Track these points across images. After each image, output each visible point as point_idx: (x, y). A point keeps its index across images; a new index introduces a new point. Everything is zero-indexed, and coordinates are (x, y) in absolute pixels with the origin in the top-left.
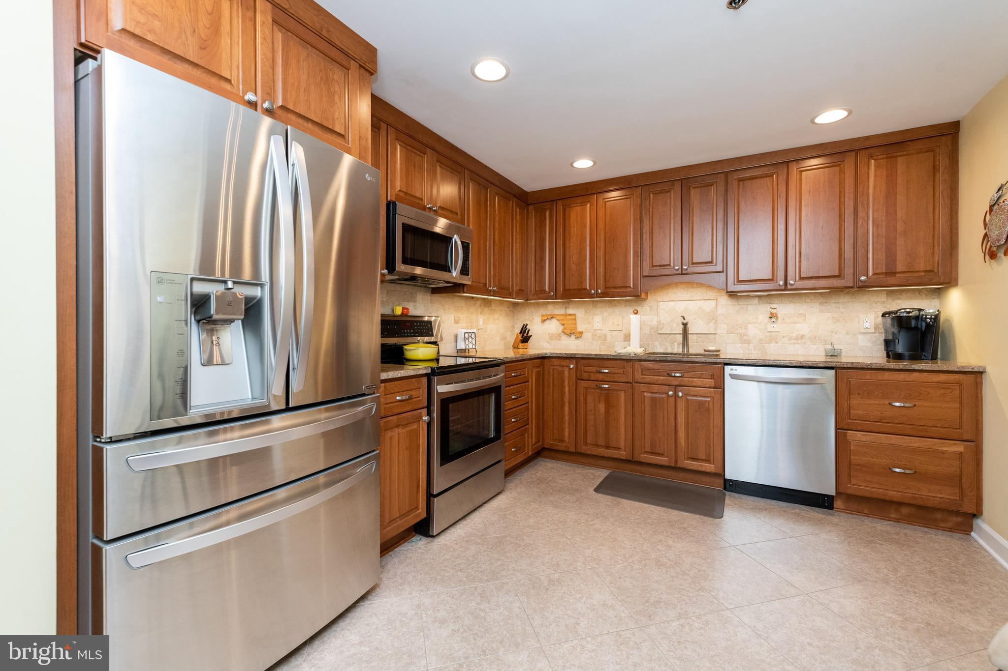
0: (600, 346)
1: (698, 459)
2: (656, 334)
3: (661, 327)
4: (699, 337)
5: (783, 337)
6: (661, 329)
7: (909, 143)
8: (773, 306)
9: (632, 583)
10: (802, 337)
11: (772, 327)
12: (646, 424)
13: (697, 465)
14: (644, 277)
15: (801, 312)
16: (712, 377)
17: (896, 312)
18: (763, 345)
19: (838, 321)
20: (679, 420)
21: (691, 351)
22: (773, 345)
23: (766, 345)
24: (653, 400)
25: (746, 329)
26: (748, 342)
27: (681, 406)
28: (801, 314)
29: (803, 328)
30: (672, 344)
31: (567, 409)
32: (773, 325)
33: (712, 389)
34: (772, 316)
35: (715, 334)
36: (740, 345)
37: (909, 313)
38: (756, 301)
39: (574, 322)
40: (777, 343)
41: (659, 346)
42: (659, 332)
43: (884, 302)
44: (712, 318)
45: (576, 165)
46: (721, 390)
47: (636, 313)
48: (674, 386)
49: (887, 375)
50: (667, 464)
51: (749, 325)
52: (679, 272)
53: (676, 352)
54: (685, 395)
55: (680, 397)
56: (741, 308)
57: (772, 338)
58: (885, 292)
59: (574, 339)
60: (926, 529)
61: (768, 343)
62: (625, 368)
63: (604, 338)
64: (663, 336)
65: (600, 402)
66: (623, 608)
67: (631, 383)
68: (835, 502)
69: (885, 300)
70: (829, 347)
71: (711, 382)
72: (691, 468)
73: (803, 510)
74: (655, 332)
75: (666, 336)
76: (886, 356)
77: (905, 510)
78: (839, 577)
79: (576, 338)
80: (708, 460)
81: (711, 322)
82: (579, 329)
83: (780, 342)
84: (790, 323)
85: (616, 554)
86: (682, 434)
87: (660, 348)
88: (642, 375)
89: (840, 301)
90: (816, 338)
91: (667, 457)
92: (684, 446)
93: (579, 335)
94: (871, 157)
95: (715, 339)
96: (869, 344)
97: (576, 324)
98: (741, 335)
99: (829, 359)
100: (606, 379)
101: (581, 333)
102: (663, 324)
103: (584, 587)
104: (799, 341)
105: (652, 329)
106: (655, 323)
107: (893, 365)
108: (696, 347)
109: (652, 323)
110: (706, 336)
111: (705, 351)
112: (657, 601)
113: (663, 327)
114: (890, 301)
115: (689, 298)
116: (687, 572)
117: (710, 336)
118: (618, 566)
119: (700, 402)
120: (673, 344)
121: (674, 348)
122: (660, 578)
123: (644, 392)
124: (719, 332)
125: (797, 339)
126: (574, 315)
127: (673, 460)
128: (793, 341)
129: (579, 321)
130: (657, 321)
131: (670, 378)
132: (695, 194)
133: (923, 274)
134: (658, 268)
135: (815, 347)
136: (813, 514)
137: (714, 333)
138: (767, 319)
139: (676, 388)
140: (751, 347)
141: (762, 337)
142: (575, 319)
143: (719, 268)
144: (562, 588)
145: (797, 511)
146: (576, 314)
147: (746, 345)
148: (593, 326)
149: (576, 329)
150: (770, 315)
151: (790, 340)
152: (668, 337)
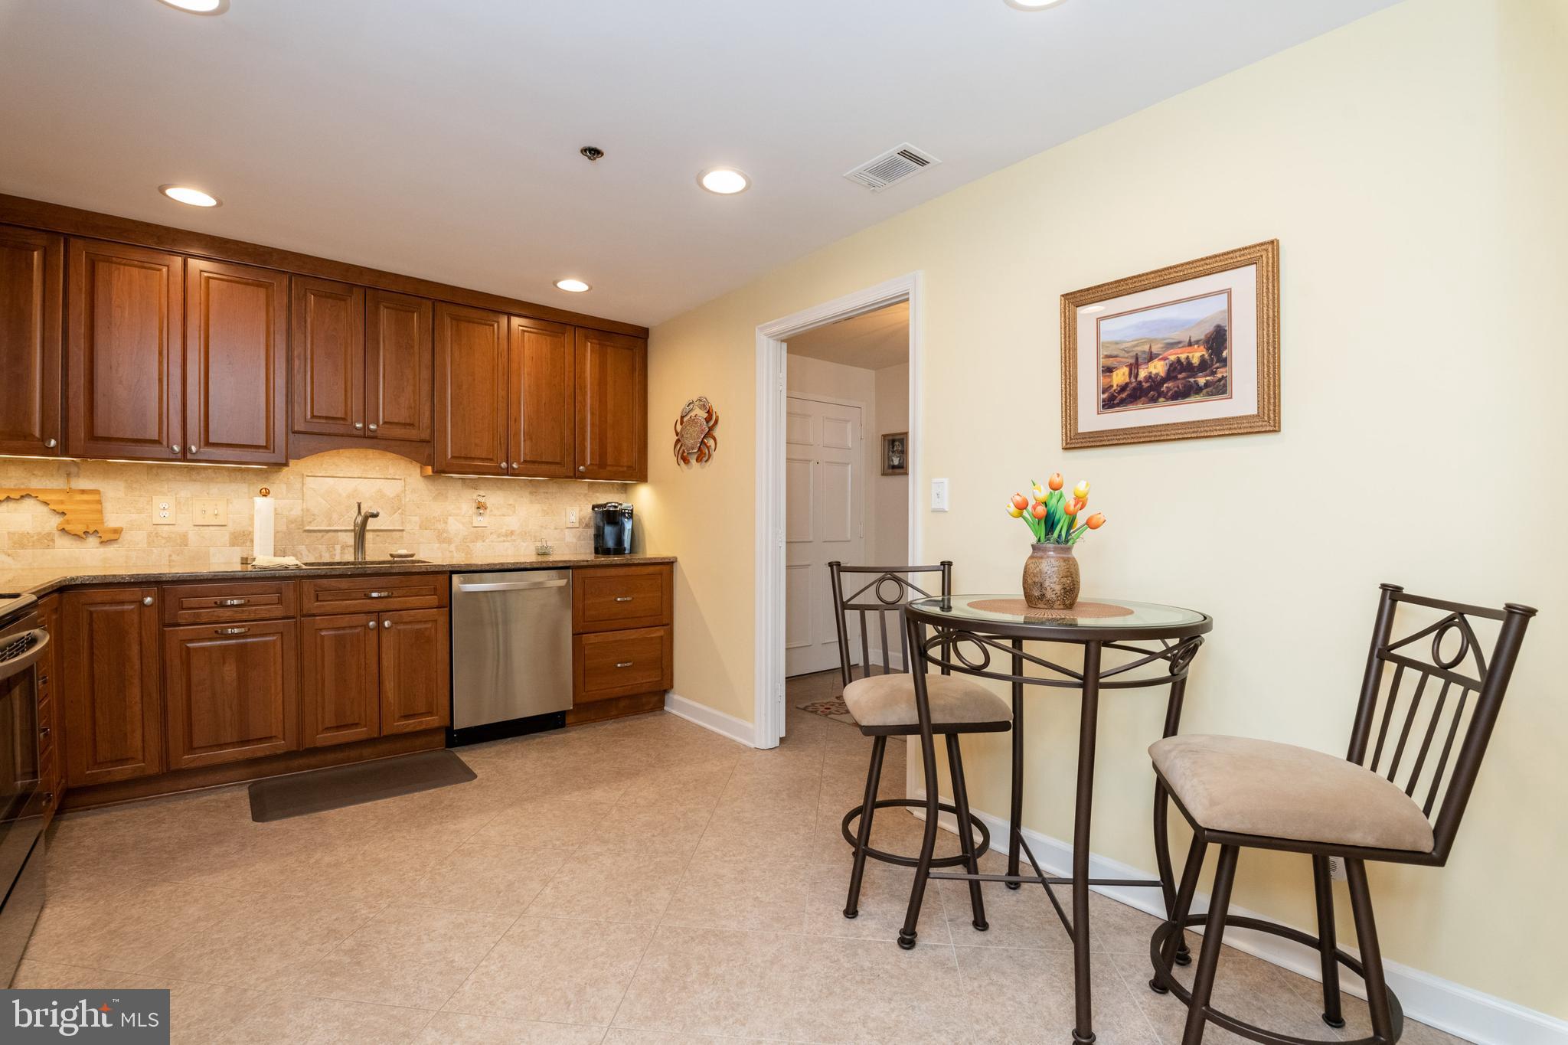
0: (170, 556)
1: (415, 715)
2: (301, 531)
3: (309, 520)
4: (378, 536)
5: (491, 534)
6: (310, 522)
7: (616, 335)
8: (482, 493)
9: (461, 888)
10: (512, 533)
11: (479, 521)
12: (326, 683)
13: (414, 723)
14: (294, 432)
15: (510, 503)
16: (435, 592)
17: (605, 505)
18: (468, 544)
19: (548, 514)
20: (385, 663)
21: (368, 559)
22: (479, 544)
23: (471, 545)
24: (340, 641)
25: (446, 523)
26: (449, 541)
27: (388, 641)
28: (511, 505)
29: (512, 522)
30: (331, 547)
31: (135, 693)
32: (480, 518)
33: (435, 610)
34: (480, 507)
35: (402, 530)
36: (437, 545)
37: (616, 507)
38: (459, 484)
39: (97, 507)
40: (484, 541)
41: (307, 553)
42: (307, 528)
43: (586, 495)
44: (397, 505)
45: (171, 192)
46: (446, 609)
47: (265, 493)
48: (375, 612)
49: (600, 573)
50: (364, 737)
51: (450, 518)
52: (361, 433)
53: (339, 561)
54: (394, 623)
55: (386, 628)
56: (439, 493)
57: (478, 534)
58: (587, 484)
59: (98, 545)
60: (637, 717)
61: (474, 542)
62: (281, 593)
63: (184, 541)
64: (315, 534)
65: (224, 663)
66: (481, 914)
67: (294, 618)
68: (567, 718)
69: (586, 492)
70: (539, 544)
71: (433, 600)
72: (407, 730)
73: (543, 737)
74: (299, 529)
75: (320, 534)
76: (593, 551)
77: (622, 704)
78: (623, 779)
79: (102, 542)
80: (429, 712)
81: (396, 512)
82: (112, 520)
83: (487, 541)
84: (500, 516)
85: (401, 873)
86: (389, 685)
87: (308, 556)
88: (318, 601)
89: (550, 491)
90: (526, 534)
91: (365, 726)
92: (392, 702)
93: (112, 537)
94: (587, 338)
95: (402, 537)
96: (574, 540)
97: (101, 512)
98: (439, 531)
99: (540, 559)
100: (238, 616)
101: (117, 531)
102: (314, 515)
103: (407, 929)
104: (509, 539)
105: (292, 523)
106: (297, 512)
107: (602, 559)
108: (377, 552)
109: (292, 513)
110: (388, 533)
111: (392, 555)
112: (509, 885)
113: (314, 520)
114: (591, 493)
115: (360, 475)
116: (504, 843)
117: (394, 533)
118: (422, 883)
119: (418, 631)
120: (333, 547)
121: (335, 555)
122: (485, 865)
123: (321, 630)
124: (408, 527)
125: (506, 536)
126: (97, 492)
127: (376, 729)
128: (502, 539)
129: (108, 506)
130: (302, 510)
131: (368, 601)
132: (385, 317)
133: (625, 469)
134: (324, 421)
135: (524, 544)
136: (554, 737)
137: (401, 528)
138: (475, 510)
139: (379, 615)
140: (452, 547)
141: (467, 533)
142: (99, 502)
143: (425, 435)
144: (377, 948)
145: (538, 740)
146: (101, 490)
147: (445, 545)
148: (151, 517)
149: (103, 523)
150: (475, 505)
151: (499, 537)
152: (322, 536)
